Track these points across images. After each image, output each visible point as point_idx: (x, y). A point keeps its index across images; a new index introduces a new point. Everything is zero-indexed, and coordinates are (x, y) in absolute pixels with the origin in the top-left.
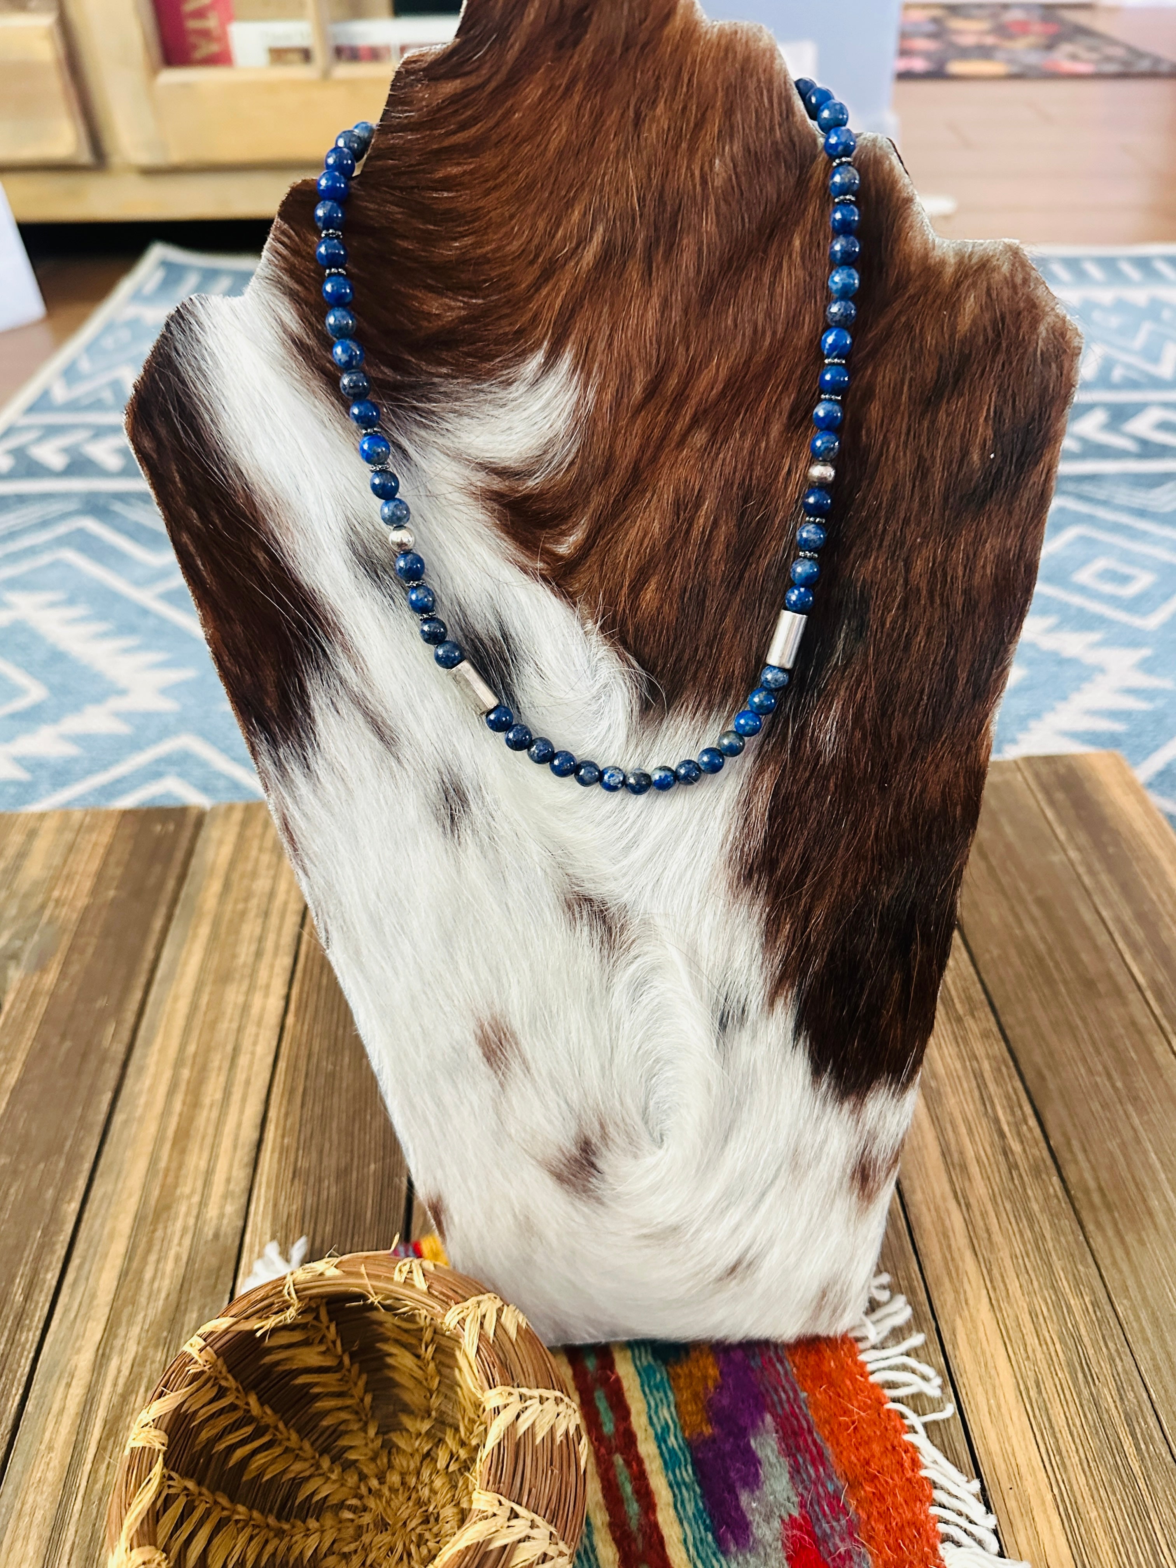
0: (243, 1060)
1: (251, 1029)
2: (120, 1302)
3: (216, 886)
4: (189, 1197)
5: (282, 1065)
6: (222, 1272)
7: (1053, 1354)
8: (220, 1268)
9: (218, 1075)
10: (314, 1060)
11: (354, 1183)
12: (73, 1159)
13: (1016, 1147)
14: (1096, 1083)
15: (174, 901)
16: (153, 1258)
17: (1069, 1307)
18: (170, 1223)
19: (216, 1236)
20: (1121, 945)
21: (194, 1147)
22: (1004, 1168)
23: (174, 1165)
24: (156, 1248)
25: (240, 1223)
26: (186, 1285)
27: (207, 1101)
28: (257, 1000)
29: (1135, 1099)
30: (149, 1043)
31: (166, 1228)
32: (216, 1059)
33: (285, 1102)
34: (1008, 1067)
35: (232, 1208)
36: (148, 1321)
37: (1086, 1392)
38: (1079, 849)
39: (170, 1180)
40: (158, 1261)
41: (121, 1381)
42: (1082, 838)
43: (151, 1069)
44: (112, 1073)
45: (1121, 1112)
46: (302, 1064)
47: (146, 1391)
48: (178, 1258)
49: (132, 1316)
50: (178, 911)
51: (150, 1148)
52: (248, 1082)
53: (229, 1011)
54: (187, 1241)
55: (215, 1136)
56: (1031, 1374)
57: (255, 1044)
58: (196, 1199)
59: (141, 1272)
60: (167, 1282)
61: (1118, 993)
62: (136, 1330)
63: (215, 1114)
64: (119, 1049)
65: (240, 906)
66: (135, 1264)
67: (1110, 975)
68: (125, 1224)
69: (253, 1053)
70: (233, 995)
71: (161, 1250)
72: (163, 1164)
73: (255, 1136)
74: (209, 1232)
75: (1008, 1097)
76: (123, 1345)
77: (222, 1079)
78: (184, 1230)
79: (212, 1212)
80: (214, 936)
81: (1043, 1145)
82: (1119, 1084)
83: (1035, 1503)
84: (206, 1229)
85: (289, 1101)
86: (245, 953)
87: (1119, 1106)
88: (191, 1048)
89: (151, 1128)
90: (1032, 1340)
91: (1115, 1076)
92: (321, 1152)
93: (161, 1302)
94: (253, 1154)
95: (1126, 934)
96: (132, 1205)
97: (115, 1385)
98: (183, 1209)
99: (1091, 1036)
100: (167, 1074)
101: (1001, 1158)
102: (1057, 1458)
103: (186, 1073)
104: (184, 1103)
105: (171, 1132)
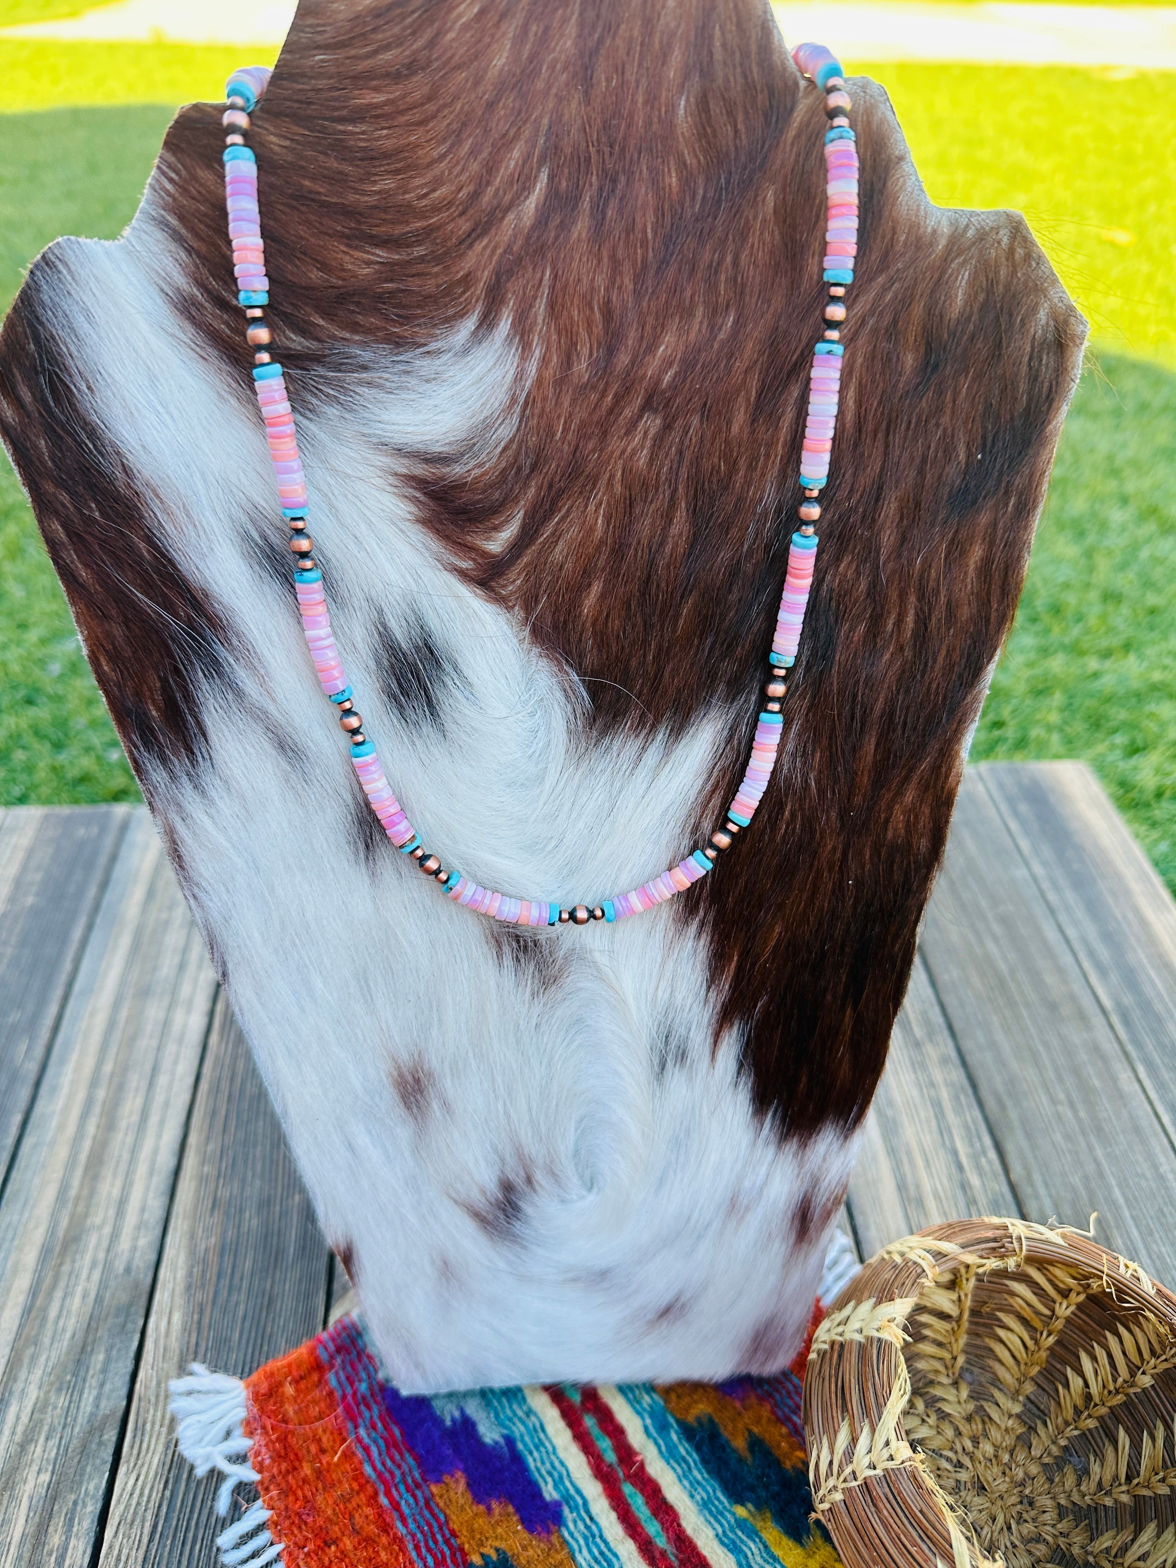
0: (163, 1080)
1: (171, 1048)
2: (22, 1342)
3: (138, 894)
4: (100, 1228)
5: (204, 1086)
6: (133, 1309)
8: (131, 1304)
9: (135, 1097)
10: (238, 1081)
11: (277, 1214)
13: (975, 1180)
14: (1057, 1112)
15: (96, 908)
16: (58, 1294)
18: (78, 1257)
19: (128, 1270)
20: (1087, 965)
21: (107, 1172)
22: (962, 1204)
23: (85, 1192)
24: (62, 1284)
25: (153, 1257)
26: (94, 1325)
27: (123, 1124)
28: (179, 1017)
29: (1099, 1130)
30: (63, 1061)
31: (73, 1261)
32: (136, 1081)
33: (206, 1127)
34: (967, 1095)
35: (147, 1241)
36: (50, 1364)
38: (1045, 864)
39: (80, 1209)
40: (64, 1299)
41: (20, 1429)
42: (1047, 852)
43: (65, 1091)
44: (24, 1093)
45: (1083, 1144)
46: (225, 1086)
47: (47, 1439)
48: (85, 1296)
49: (33, 1359)
50: (99, 920)
51: (61, 1174)
52: (167, 1104)
53: (149, 1028)
54: (96, 1276)
55: (130, 1163)
57: (176, 1062)
58: (107, 1230)
59: (45, 1309)
60: (73, 1321)
61: (1082, 1017)
62: (38, 1373)
63: (130, 1140)
64: (32, 1067)
65: (164, 915)
66: (39, 1302)
67: (1072, 998)
68: (30, 1257)
69: (173, 1073)
70: (154, 1012)
71: (67, 1286)
72: (73, 1192)
73: (172, 1163)
74: (120, 1266)
75: (967, 1128)
76: (23, 1390)
77: (139, 1101)
78: (94, 1264)
79: (124, 1244)
80: (136, 947)
81: (1003, 1178)
82: (1082, 1114)
84: (117, 1263)
85: (211, 1126)
86: (167, 966)
87: (1081, 1138)
88: (108, 1068)
89: (63, 1152)
91: (1080, 1106)
92: (243, 1181)
93: (65, 1343)
94: (171, 1181)
95: (1092, 954)
96: (38, 1236)
97: (13, 1433)
98: (93, 1240)
99: (1053, 1062)
100: (81, 1096)
101: (959, 1193)
103: (101, 1094)
104: (98, 1127)
105: (83, 1157)
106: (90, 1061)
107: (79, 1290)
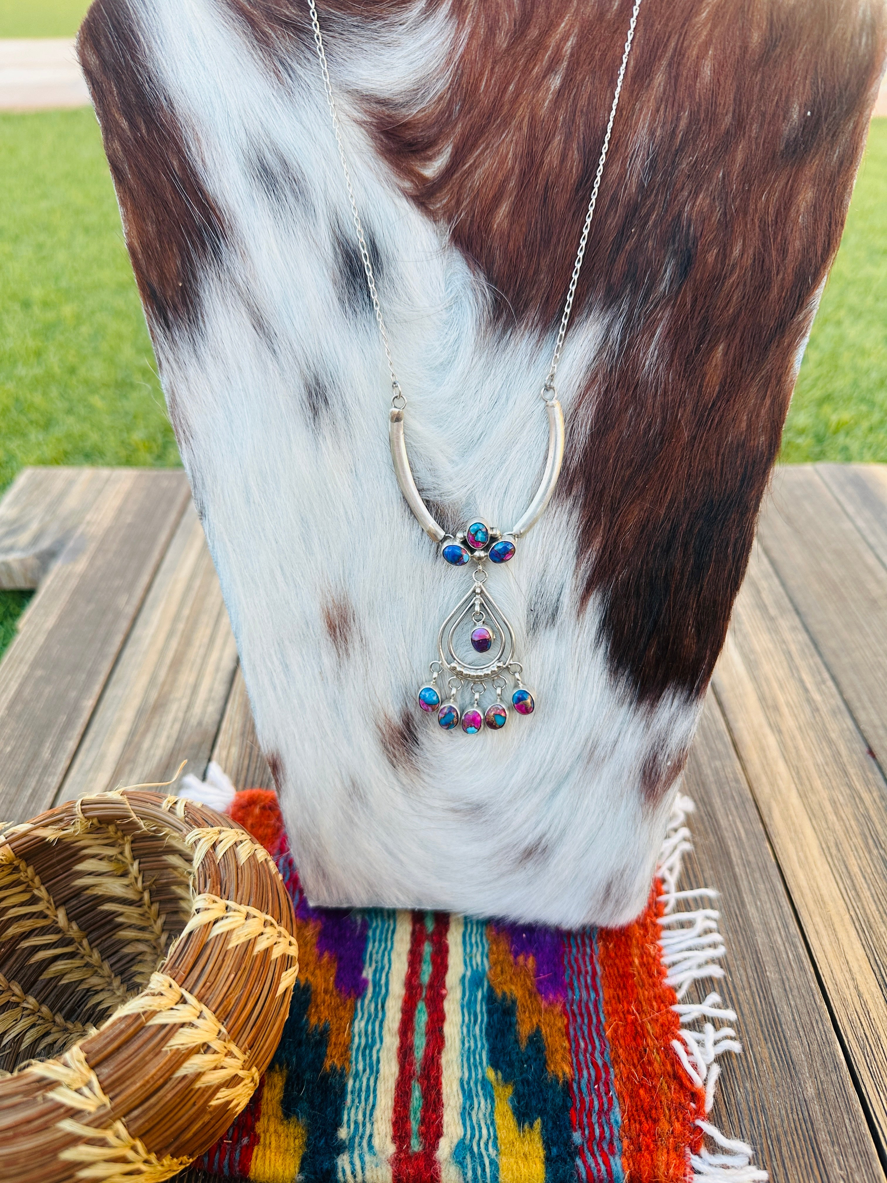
0: (224, 622)
2: (124, 760)
4: (180, 700)
6: (204, 746)
7: (848, 826)
8: (201, 743)
9: (205, 628)
12: (92, 674)
13: (818, 698)
15: (177, 525)
16: (150, 735)
17: (861, 798)
18: (164, 714)
19: (200, 724)
22: (808, 711)
23: (169, 680)
24: (153, 729)
25: (218, 717)
26: (175, 753)
27: (197, 642)
30: (153, 607)
31: (161, 717)
32: (205, 618)
34: (809, 649)
35: (212, 709)
36: (145, 773)
37: (875, 852)
38: (866, 521)
39: (166, 689)
40: (154, 737)
42: (867, 514)
43: (155, 624)
44: (124, 625)
48: (169, 736)
49: (131, 771)
50: (179, 531)
51: (152, 669)
53: (215, 591)
54: (177, 726)
55: (202, 665)
56: (831, 839)
58: (185, 702)
59: (140, 743)
60: (160, 750)
63: (202, 651)
64: (130, 610)
66: (137, 738)
68: (130, 714)
71: (157, 731)
72: (160, 680)
73: (232, 665)
74: (194, 721)
75: (810, 668)
77: (208, 631)
78: (175, 720)
79: (197, 710)
83: (836, 919)
84: (192, 720)
88: (186, 612)
89: (153, 657)
90: (832, 817)
93: (156, 761)
94: (230, 677)
96: (135, 703)
98: (175, 706)
100: (166, 627)
102: (853, 892)
103: (181, 626)
104: (179, 644)
105: (168, 660)
106: (173, 608)
107: (165, 734)
